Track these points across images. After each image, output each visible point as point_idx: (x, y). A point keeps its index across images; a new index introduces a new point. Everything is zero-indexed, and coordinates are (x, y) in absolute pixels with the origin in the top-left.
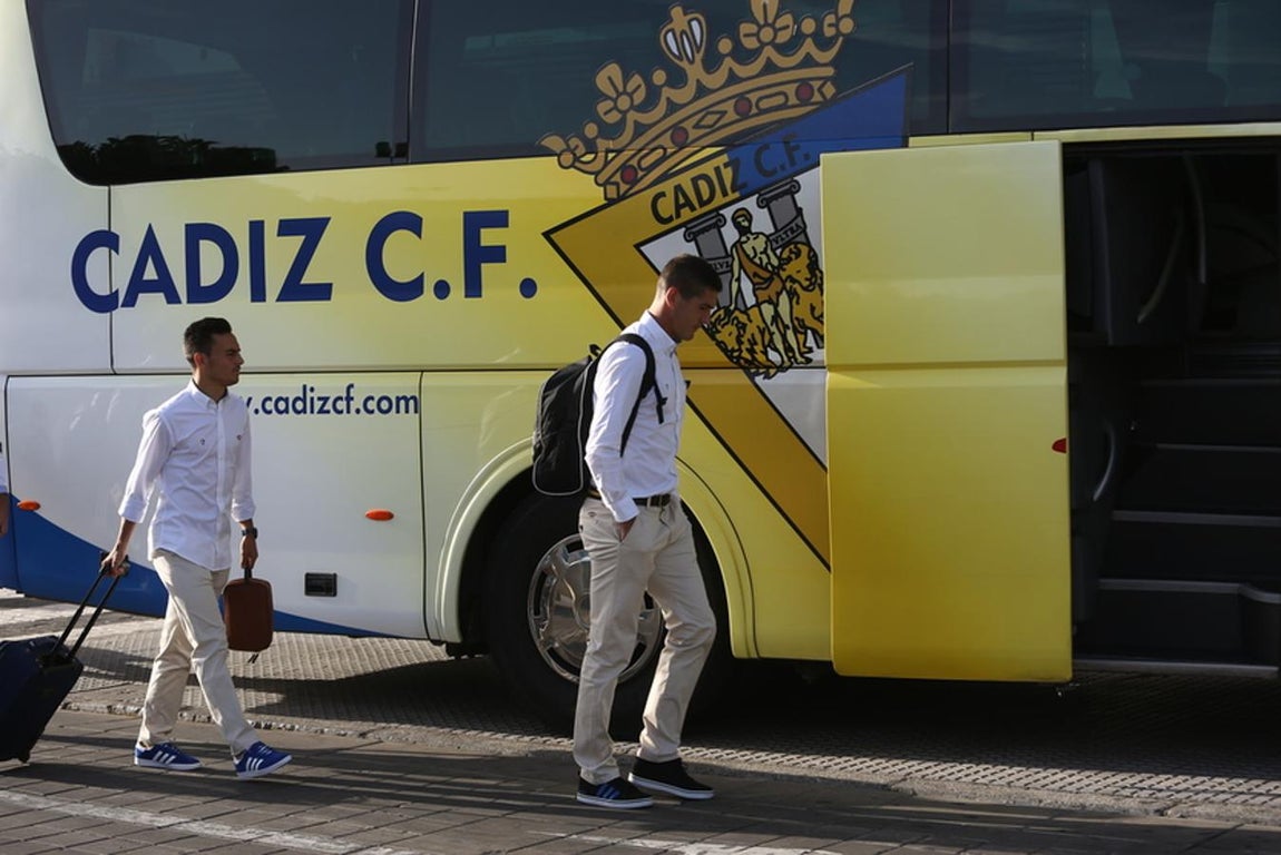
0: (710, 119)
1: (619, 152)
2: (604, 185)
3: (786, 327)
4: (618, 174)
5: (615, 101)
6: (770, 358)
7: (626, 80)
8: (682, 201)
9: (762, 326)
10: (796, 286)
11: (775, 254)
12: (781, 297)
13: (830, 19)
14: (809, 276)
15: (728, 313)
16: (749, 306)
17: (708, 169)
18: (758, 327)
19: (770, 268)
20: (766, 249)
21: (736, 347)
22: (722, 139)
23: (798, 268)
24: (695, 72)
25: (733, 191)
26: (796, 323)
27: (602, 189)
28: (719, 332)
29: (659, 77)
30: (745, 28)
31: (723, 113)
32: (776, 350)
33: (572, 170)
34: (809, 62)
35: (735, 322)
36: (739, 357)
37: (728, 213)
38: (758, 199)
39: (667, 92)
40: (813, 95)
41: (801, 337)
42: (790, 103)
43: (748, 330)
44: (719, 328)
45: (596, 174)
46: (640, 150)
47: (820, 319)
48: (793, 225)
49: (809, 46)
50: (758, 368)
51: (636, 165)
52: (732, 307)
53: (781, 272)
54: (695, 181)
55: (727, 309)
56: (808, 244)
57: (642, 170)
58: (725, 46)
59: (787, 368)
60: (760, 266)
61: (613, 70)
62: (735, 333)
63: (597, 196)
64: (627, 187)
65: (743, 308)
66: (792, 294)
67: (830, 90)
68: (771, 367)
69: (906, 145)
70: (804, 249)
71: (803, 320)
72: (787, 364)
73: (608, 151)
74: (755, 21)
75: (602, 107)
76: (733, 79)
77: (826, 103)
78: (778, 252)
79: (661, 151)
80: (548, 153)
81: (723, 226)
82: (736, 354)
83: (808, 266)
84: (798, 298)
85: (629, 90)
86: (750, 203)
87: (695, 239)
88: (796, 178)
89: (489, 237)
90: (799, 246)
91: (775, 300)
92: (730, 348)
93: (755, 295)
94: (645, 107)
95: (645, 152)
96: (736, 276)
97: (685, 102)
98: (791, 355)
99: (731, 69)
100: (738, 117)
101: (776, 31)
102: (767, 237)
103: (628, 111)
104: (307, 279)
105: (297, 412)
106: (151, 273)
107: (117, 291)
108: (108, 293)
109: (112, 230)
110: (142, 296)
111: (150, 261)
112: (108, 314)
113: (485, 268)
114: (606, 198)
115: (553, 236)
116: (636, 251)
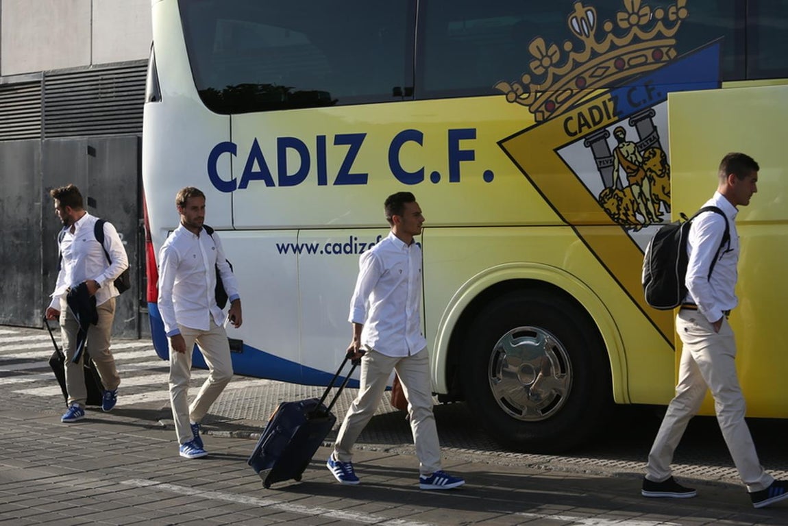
0: (600, 72)
1: (544, 92)
2: (535, 112)
3: (647, 200)
4: (543, 106)
5: (541, 61)
6: (637, 218)
7: (547, 48)
8: (583, 122)
9: (633, 199)
10: (653, 174)
11: (640, 155)
12: (644, 182)
13: (673, 9)
14: (661, 168)
15: (612, 191)
16: (624, 186)
17: (598, 102)
18: (630, 200)
19: (637, 163)
20: (634, 152)
21: (617, 212)
22: (607, 84)
23: (654, 163)
24: (590, 42)
25: (614, 116)
26: (653, 197)
28: (606, 203)
29: (568, 46)
30: (621, 15)
31: (608, 68)
32: (641, 214)
33: (515, 103)
34: (660, 36)
35: (616, 197)
36: (618, 218)
37: (611, 129)
38: (629, 120)
39: (573, 55)
40: (662, 57)
41: (656, 206)
42: (648, 62)
43: (624, 200)
44: (606, 200)
45: (530, 106)
46: (557, 91)
47: (668, 194)
48: (651, 137)
49: (660, 27)
50: (630, 225)
51: (554, 100)
52: (614, 188)
53: (644, 166)
54: (590, 110)
55: (611, 189)
56: (660, 148)
57: (558, 103)
58: (608, 26)
59: (648, 225)
60: (631, 162)
61: (539, 42)
62: (616, 203)
63: (530, 119)
64: (549, 114)
65: (620, 188)
66: (651, 180)
67: (673, 53)
68: (638, 224)
69: (720, 87)
70: (658, 152)
71: (657, 196)
72: (648, 222)
73: (537, 92)
74: (627, 12)
75: (533, 65)
76: (613, 47)
77: (671, 62)
78: (642, 153)
79: (570, 91)
80: (499, 93)
81: (608, 137)
82: (616, 216)
83: (661, 162)
84: (655, 181)
85: (550, 54)
86: (625, 123)
87: (590, 146)
88: (653, 108)
89: (464, 145)
90: (655, 150)
91: (640, 183)
92: (613, 212)
93: (628, 180)
94: (560, 64)
95: (560, 92)
96: (616, 168)
97: (584, 61)
98: (650, 217)
99: (612, 41)
100: (616, 70)
101: (640, 17)
102: (635, 144)
103: (549, 67)
104: (352, 171)
105: (347, 253)
106: (256, 168)
107: (236, 179)
108: (230, 180)
109: (233, 142)
110: (251, 182)
111: (256, 160)
112: (230, 193)
113: (462, 163)
114: (536, 121)
115: (503, 144)
116: (555, 153)
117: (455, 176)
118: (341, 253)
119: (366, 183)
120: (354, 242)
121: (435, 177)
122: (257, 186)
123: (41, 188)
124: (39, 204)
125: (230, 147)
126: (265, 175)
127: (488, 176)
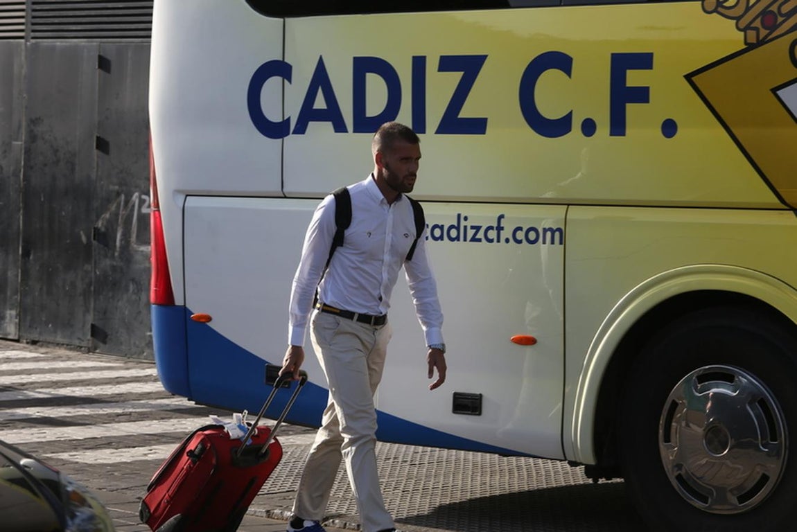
2: (744, 30)
4: (759, 20)
27: (742, 33)
33: (715, 14)
45: (738, 19)
51: (776, 11)
57: (782, 15)
63: (737, 41)
64: (767, 31)
89: (634, 78)
104: (464, 114)
105: (452, 239)
106: (320, 103)
107: (289, 119)
108: (281, 120)
109: (286, 60)
110: (311, 124)
111: (320, 91)
112: (281, 140)
113: (630, 108)
114: (746, 43)
115: (694, 79)
116: (772, 95)
117: (618, 126)
118: (442, 240)
119: (484, 133)
120: (463, 223)
121: (589, 127)
122: (321, 130)
123: (24, 118)
124: (19, 143)
125: (280, 69)
126: (332, 115)
127: (669, 128)
